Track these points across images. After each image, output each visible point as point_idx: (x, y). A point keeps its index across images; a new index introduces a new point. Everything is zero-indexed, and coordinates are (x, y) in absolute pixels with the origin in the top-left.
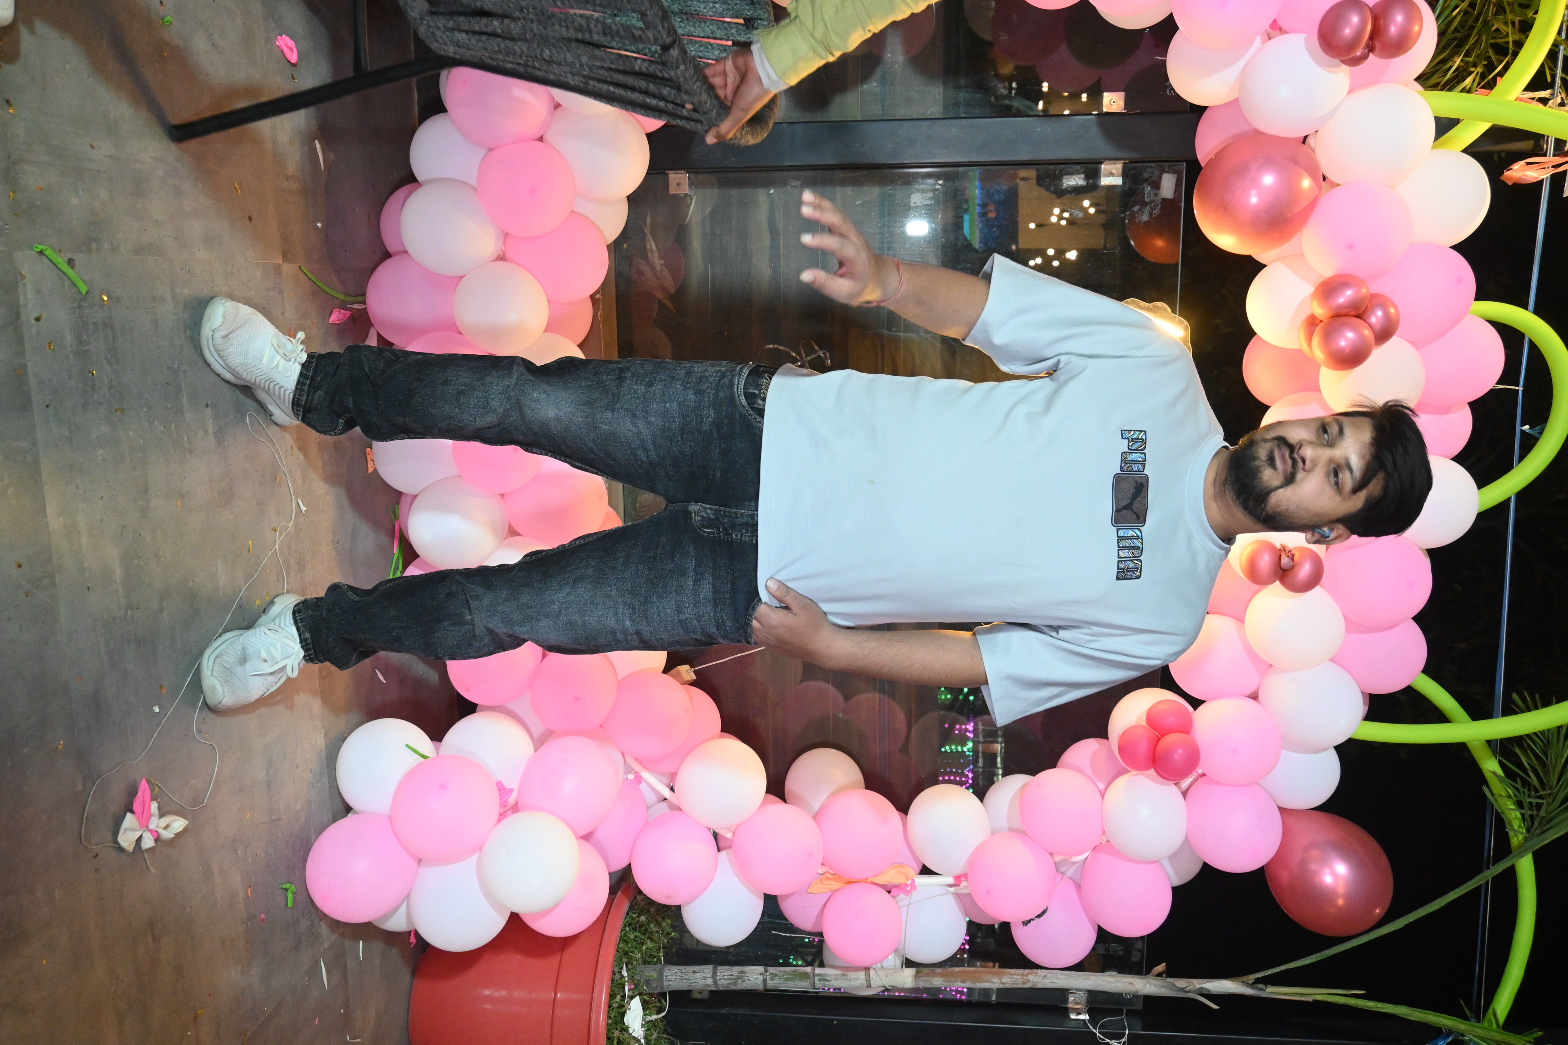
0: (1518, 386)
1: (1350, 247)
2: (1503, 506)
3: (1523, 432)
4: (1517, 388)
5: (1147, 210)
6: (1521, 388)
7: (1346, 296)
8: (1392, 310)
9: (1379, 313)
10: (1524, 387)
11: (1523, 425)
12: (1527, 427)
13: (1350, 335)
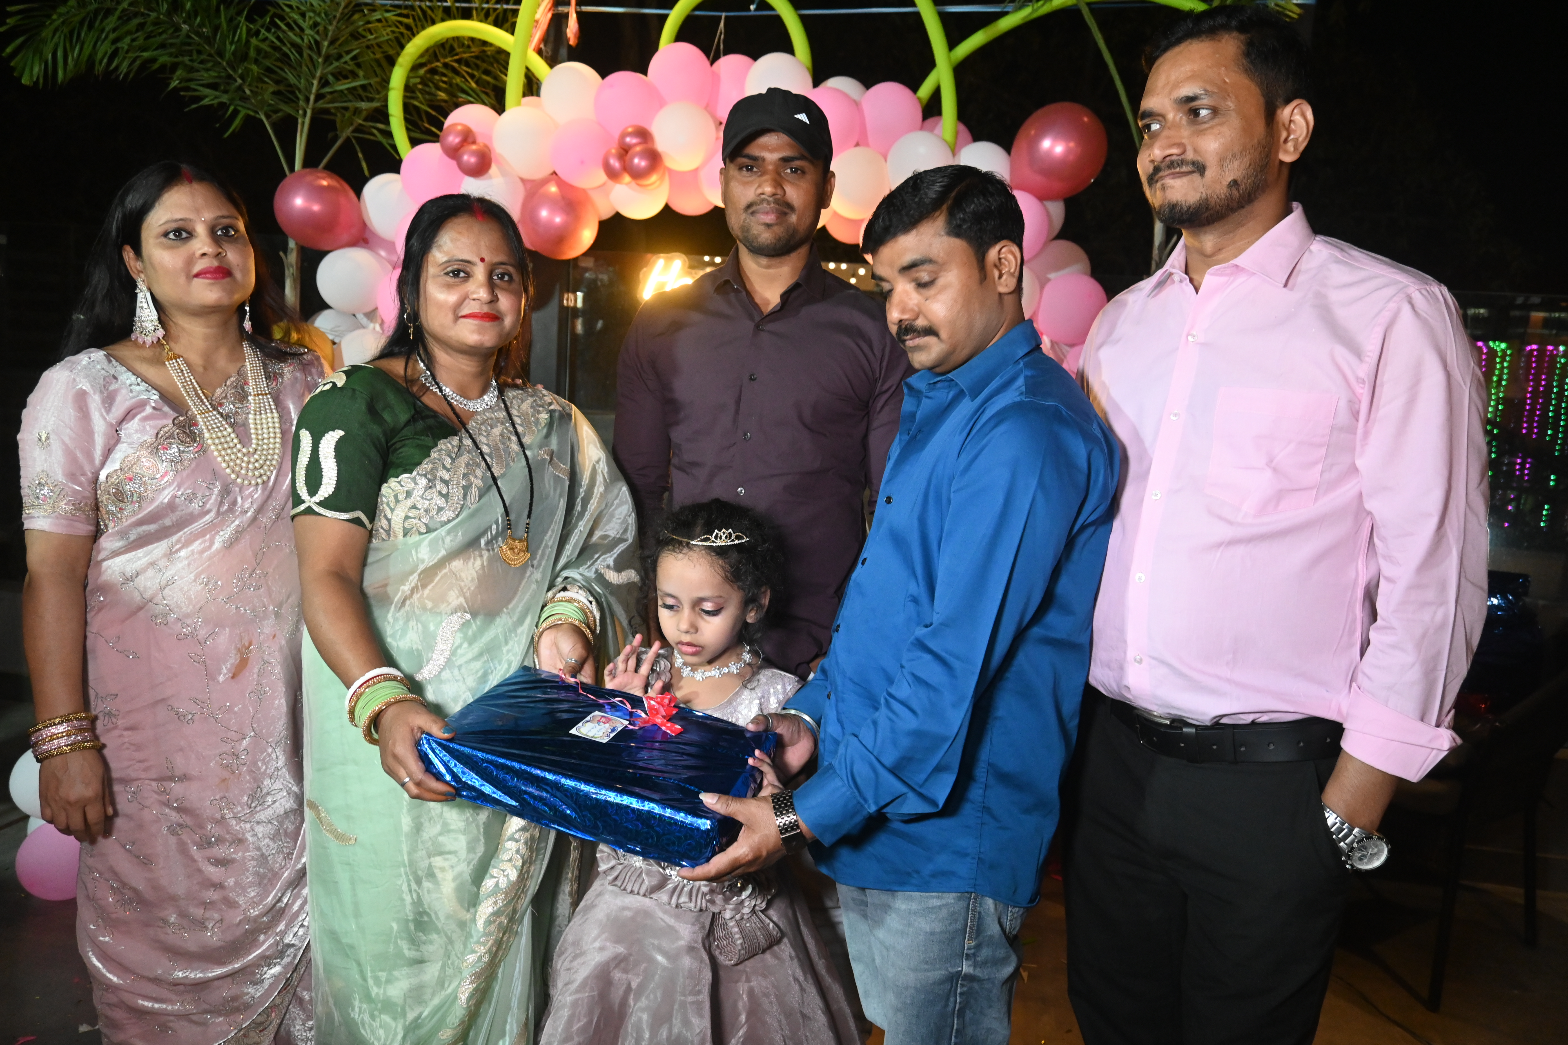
0: (720, 17)
1: (582, 162)
2: (805, 21)
3: (756, 10)
4: (723, 18)
5: (601, 276)
6: (724, 14)
7: (615, 163)
8: (630, 130)
9: (628, 139)
10: (722, 11)
11: (749, 10)
12: (752, 7)
13: (636, 161)
